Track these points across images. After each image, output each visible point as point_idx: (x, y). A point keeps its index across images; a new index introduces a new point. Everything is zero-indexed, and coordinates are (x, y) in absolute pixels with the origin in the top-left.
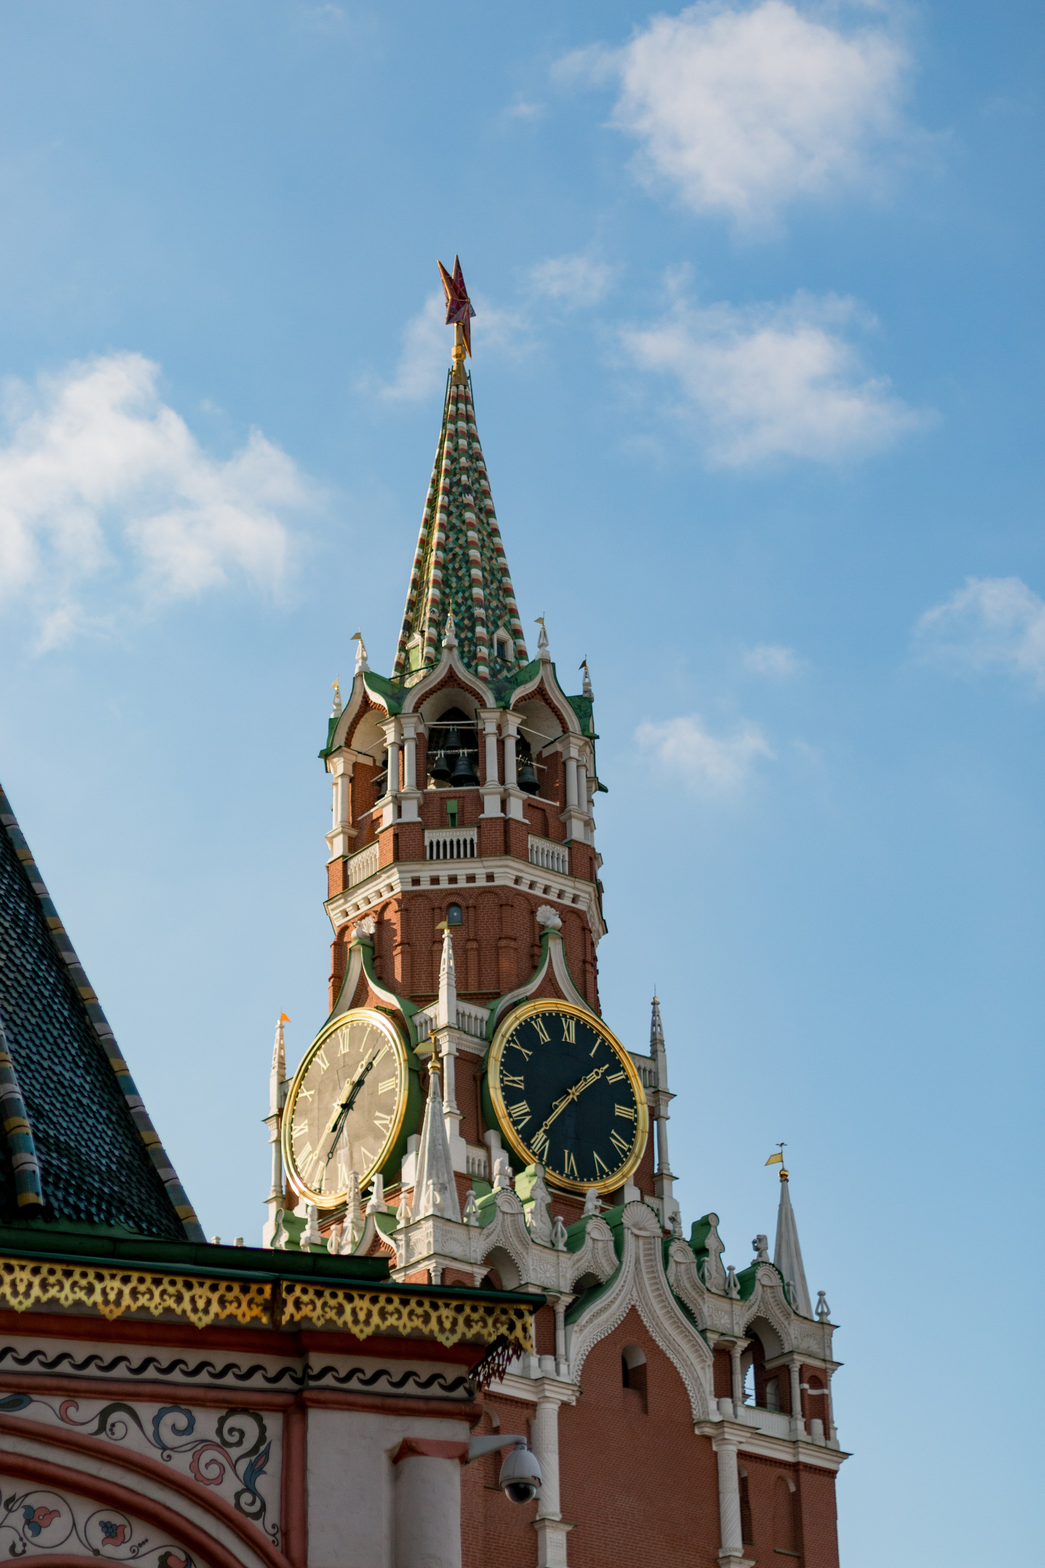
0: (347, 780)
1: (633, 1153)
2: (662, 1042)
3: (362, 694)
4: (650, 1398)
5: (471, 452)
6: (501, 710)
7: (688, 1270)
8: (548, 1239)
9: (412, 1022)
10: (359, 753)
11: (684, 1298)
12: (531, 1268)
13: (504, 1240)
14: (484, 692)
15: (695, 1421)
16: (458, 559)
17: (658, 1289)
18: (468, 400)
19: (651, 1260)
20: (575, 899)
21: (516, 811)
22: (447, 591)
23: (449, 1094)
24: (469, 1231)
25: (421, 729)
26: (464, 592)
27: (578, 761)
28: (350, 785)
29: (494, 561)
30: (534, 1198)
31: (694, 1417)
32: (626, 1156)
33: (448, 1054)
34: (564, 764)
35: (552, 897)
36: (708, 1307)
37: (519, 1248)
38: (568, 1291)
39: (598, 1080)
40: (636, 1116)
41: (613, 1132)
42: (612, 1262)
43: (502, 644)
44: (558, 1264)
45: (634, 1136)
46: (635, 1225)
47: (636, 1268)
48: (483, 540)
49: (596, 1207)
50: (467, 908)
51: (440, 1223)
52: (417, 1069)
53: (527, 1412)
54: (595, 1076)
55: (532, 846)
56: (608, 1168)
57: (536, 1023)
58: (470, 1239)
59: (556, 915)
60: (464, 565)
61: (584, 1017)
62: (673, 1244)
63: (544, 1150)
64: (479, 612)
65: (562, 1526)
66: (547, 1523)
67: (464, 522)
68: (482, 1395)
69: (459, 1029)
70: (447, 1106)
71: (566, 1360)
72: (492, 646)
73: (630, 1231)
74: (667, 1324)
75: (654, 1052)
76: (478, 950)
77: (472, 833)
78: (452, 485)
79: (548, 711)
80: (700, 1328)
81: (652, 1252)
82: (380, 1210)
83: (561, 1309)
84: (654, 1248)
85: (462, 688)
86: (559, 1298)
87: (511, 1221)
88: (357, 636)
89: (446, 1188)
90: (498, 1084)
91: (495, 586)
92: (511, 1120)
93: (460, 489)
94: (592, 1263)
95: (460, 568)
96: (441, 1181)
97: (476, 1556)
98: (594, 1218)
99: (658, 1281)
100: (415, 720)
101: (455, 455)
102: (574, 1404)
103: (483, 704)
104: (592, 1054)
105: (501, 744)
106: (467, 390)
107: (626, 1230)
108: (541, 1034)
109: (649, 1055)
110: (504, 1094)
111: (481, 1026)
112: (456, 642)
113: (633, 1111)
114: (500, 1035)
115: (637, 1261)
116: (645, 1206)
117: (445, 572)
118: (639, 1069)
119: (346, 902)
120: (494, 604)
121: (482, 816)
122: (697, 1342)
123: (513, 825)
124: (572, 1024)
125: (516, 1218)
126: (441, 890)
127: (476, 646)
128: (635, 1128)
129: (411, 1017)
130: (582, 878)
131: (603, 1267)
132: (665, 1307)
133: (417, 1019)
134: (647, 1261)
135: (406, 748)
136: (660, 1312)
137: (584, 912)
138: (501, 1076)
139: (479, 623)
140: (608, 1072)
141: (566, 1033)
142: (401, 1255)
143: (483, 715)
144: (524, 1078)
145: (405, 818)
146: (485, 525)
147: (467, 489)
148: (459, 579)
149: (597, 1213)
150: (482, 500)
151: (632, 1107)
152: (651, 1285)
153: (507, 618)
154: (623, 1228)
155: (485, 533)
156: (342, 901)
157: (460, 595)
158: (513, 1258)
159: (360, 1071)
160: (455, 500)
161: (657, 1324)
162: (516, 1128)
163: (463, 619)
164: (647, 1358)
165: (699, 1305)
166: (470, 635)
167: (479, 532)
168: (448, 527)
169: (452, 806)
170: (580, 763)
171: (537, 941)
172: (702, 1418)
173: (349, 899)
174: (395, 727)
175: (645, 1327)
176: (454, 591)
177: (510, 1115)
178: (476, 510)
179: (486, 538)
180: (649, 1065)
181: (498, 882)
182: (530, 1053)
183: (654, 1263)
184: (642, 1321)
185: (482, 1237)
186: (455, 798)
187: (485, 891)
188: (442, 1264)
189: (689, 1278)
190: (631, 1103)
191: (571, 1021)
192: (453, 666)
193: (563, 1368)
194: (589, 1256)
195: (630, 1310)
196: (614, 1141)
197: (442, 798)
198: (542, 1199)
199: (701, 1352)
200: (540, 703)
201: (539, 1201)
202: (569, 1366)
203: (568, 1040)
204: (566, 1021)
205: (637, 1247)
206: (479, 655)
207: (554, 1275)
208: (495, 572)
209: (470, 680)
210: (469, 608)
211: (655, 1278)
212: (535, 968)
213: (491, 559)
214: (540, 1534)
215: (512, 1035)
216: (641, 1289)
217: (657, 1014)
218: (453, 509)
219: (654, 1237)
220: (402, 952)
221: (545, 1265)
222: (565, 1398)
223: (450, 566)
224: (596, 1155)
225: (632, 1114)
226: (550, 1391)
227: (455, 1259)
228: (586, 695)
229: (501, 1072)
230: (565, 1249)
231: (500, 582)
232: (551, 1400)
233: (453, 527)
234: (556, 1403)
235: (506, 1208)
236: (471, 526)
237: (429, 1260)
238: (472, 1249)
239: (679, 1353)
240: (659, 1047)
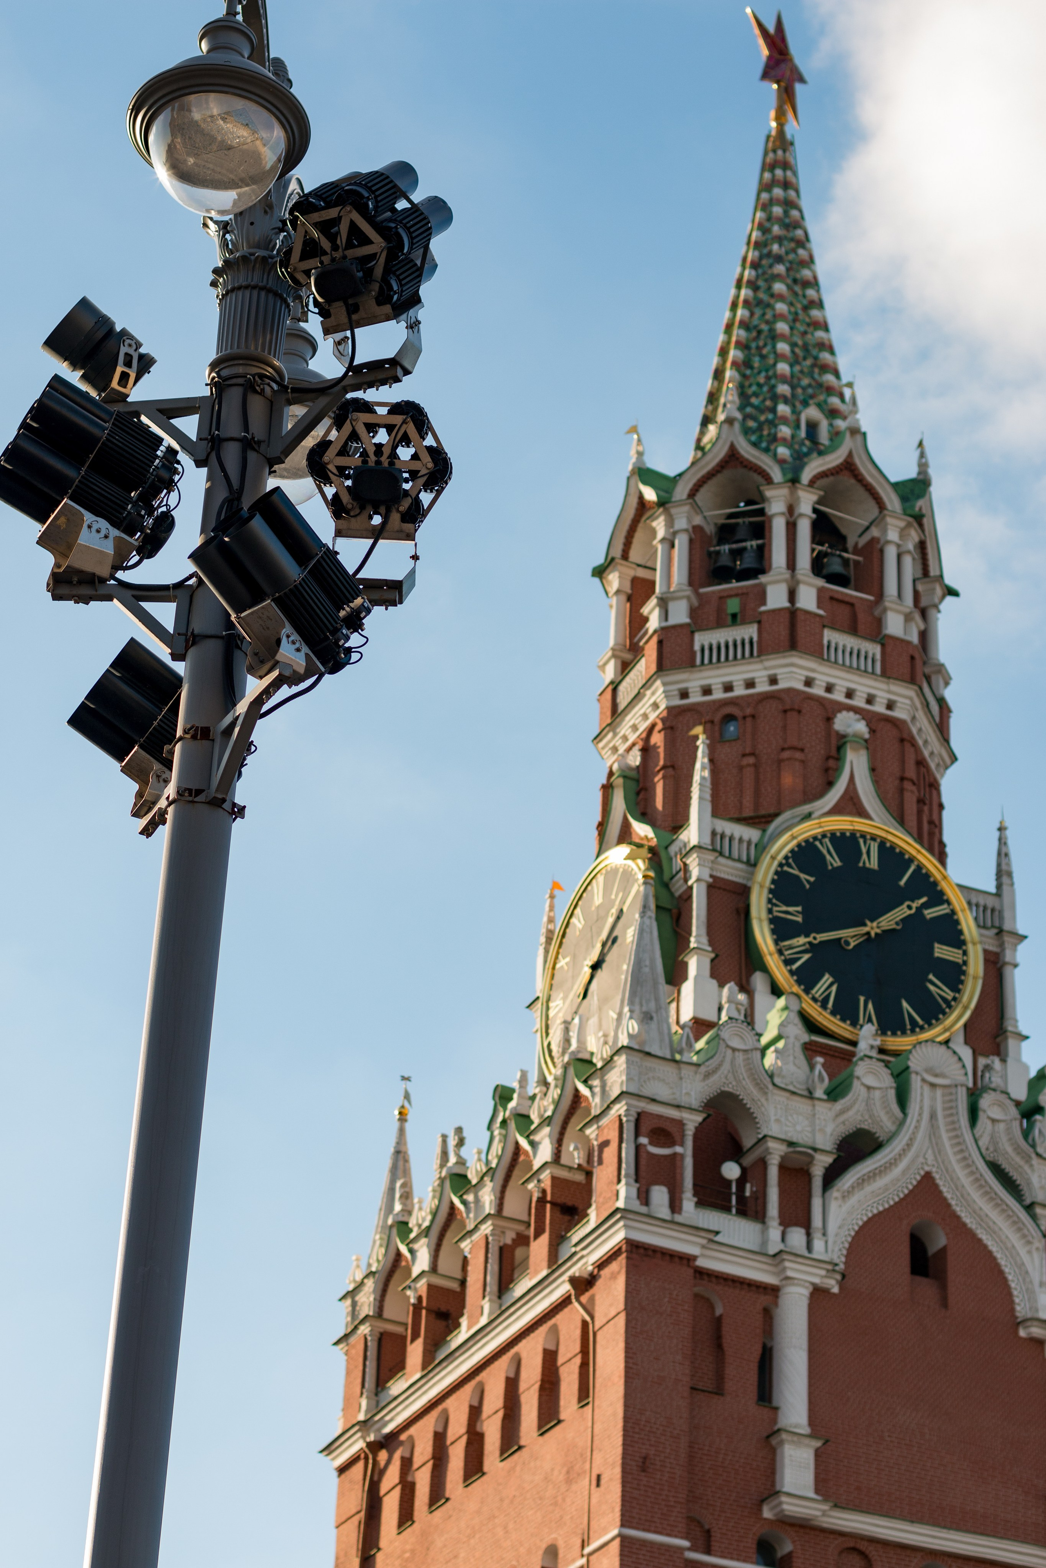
0: (623, 598)
1: (960, 1002)
2: (1010, 874)
3: (637, 495)
4: (952, 1288)
5: (787, 221)
6: (789, 484)
7: (1008, 1130)
8: (804, 1087)
9: (668, 853)
10: (639, 565)
11: (1005, 1165)
12: (773, 1118)
13: (734, 1083)
14: (770, 467)
15: (1019, 1320)
16: (763, 336)
17: (962, 1151)
18: (786, 166)
19: (951, 1115)
20: (890, 706)
21: (807, 599)
22: (748, 372)
23: (698, 927)
24: (680, 1069)
25: (698, 520)
26: (767, 371)
27: (898, 546)
28: (628, 605)
29: (809, 336)
30: (784, 1035)
31: (1018, 1314)
32: (950, 1006)
33: (698, 880)
34: (882, 551)
35: (859, 702)
36: (1040, 1176)
37: (755, 1093)
38: (828, 1148)
39: (910, 916)
40: (965, 958)
41: (931, 977)
42: (893, 1114)
43: (812, 427)
44: (814, 1115)
45: (962, 982)
46: (929, 1070)
47: (932, 1126)
48: (796, 314)
49: (872, 1047)
50: (744, 718)
51: (637, 1057)
52: (669, 907)
53: (764, 1300)
54: (906, 909)
55: (829, 642)
56: (922, 1019)
57: (821, 843)
58: (681, 1078)
59: (858, 720)
60: (769, 342)
61: (890, 837)
62: (985, 1095)
63: (829, 996)
64: (783, 389)
65: (807, 1441)
66: (784, 1436)
67: (772, 296)
68: (691, 1272)
69: (714, 850)
70: (695, 942)
71: (824, 1234)
72: (798, 426)
73: (919, 1078)
74: (975, 1195)
75: (999, 886)
76: (756, 766)
77: (751, 630)
78: (761, 257)
79: (861, 491)
80: (1028, 1202)
81: (953, 1104)
82: (581, 1056)
83: (818, 1172)
84: (956, 1100)
85: (746, 467)
86: (812, 1158)
87: (744, 1060)
88: (634, 430)
89: (651, 1018)
90: (764, 915)
91: (809, 362)
92: (783, 958)
93: (771, 261)
94: (867, 1117)
95: (765, 345)
96: (644, 1009)
97: (674, 1473)
98: (866, 1059)
99: (961, 1140)
100: (686, 508)
101: (767, 225)
102: (836, 1290)
103: (769, 480)
104: (902, 883)
105: (791, 528)
106: (788, 154)
107: (913, 1076)
108: (828, 857)
109: (993, 890)
110: (772, 926)
111: (748, 849)
112: (738, 416)
113: (960, 952)
114: (768, 857)
115: (933, 1116)
116: (950, 1053)
117: (746, 352)
118: (969, 903)
119: (615, 735)
120: (805, 382)
121: (763, 609)
122: (1018, 1217)
123: (801, 617)
124: (874, 847)
125: (750, 1056)
126: (714, 702)
127: (776, 426)
128: (964, 973)
129: (666, 848)
130: (899, 679)
131: (881, 1121)
132: (972, 1173)
133: (673, 849)
134: (945, 1117)
135: (677, 542)
136: (965, 1180)
137: (904, 722)
138: (770, 906)
139: (781, 400)
140: (925, 906)
141: (865, 856)
142: (596, 1105)
143: (769, 493)
144: (803, 909)
145: (673, 620)
146: (801, 298)
147: (779, 259)
148: (763, 357)
149: (874, 1053)
150: (798, 271)
151: (959, 947)
152: (953, 1146)
153: (822, 397)
154: (910, 1073)
155: (799, 306)
156: (610, 735)
157: (763, 374)
158: (748, 1106)
159: (611, 920)
160: (764, 273)
161: (962, 1196)
162: (789, 968)
163: (764, 400)
164: (948, 1239)
165: (1027, 1174)
166: (770, 416)
167: (791, 304)
168: (754, 303)
169: (733, 605)
170: (903, 549)
171: (833, 752)
172: (1029, 1315)
173: (618, 730)
174: (665, 520)
175: (945, 1199)
176: (756, 371)
177: (780, 952)
178: (789, 281)
179: (800, 312)
180: (991, 902)
181: (782, 685)
182: (812, 879)
183: (955, 1118)
184: (940, 1192)
185: (699, 1077)
186: (736, 595)
187: (766, 697)
188: (636, 1107)
189: (1010, 1139)
190: (957, 940)
191: (872, 843)
192: (736, 443)
193: (818, 1244)
194: (860, 1106)
195: (923, 1177)
196: (932, 988)
197: (721, 598)
198: (796, 1038)
199: (1025, 1231)
200: (848, 481)
201: (792, 1040)
202: (826, 1242)
203: (867, 865)
204: (865, 843)
205: (933, 1099)
206: (779, 435)
207: (809, 1129)
208: (810, 348)
209: (753, 456)
210: (773, 387)
211: (957, 1136)
212: (830, 784)
213: (805, 333)
214: (778, 1452)
215: (786, 858)
216: (938, 1150)
217: (1003, 841)
218: (761, 283)
219: (956, 1086)
220: (664, 777)
221: (795, 1116)
222: (817, 1280)
223: (753, 345)
224: (905, 1004)
225: (960, 956)
226: (793, 1269)
227: (654, 1100)
228: (921, 477)
229: (770, 901)
230: (825, 1097)
231: (816, 358)
232: (796, 1281)
233: (759, 303)
234: (803, 1286)
235: (736, 1043)
236: (781, 297)
237: (619, 1102)
238: (684, 1091)
239: (995, 1233)
240: (1005, 879)
